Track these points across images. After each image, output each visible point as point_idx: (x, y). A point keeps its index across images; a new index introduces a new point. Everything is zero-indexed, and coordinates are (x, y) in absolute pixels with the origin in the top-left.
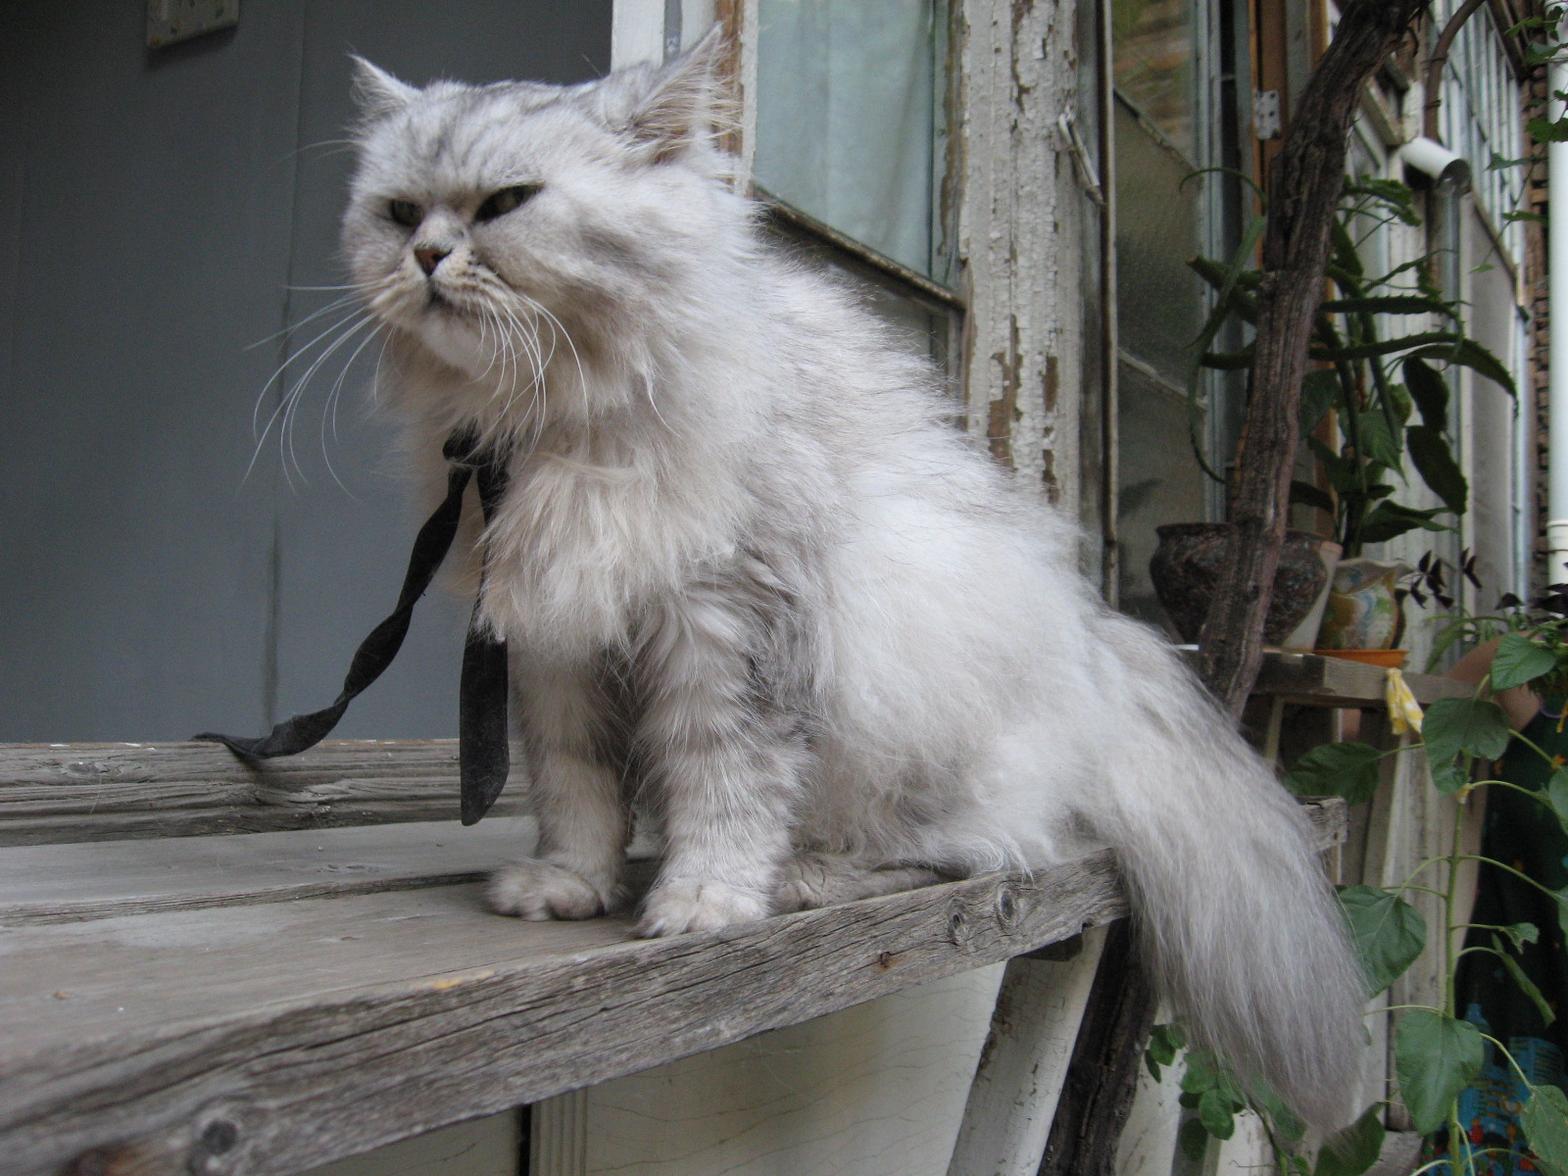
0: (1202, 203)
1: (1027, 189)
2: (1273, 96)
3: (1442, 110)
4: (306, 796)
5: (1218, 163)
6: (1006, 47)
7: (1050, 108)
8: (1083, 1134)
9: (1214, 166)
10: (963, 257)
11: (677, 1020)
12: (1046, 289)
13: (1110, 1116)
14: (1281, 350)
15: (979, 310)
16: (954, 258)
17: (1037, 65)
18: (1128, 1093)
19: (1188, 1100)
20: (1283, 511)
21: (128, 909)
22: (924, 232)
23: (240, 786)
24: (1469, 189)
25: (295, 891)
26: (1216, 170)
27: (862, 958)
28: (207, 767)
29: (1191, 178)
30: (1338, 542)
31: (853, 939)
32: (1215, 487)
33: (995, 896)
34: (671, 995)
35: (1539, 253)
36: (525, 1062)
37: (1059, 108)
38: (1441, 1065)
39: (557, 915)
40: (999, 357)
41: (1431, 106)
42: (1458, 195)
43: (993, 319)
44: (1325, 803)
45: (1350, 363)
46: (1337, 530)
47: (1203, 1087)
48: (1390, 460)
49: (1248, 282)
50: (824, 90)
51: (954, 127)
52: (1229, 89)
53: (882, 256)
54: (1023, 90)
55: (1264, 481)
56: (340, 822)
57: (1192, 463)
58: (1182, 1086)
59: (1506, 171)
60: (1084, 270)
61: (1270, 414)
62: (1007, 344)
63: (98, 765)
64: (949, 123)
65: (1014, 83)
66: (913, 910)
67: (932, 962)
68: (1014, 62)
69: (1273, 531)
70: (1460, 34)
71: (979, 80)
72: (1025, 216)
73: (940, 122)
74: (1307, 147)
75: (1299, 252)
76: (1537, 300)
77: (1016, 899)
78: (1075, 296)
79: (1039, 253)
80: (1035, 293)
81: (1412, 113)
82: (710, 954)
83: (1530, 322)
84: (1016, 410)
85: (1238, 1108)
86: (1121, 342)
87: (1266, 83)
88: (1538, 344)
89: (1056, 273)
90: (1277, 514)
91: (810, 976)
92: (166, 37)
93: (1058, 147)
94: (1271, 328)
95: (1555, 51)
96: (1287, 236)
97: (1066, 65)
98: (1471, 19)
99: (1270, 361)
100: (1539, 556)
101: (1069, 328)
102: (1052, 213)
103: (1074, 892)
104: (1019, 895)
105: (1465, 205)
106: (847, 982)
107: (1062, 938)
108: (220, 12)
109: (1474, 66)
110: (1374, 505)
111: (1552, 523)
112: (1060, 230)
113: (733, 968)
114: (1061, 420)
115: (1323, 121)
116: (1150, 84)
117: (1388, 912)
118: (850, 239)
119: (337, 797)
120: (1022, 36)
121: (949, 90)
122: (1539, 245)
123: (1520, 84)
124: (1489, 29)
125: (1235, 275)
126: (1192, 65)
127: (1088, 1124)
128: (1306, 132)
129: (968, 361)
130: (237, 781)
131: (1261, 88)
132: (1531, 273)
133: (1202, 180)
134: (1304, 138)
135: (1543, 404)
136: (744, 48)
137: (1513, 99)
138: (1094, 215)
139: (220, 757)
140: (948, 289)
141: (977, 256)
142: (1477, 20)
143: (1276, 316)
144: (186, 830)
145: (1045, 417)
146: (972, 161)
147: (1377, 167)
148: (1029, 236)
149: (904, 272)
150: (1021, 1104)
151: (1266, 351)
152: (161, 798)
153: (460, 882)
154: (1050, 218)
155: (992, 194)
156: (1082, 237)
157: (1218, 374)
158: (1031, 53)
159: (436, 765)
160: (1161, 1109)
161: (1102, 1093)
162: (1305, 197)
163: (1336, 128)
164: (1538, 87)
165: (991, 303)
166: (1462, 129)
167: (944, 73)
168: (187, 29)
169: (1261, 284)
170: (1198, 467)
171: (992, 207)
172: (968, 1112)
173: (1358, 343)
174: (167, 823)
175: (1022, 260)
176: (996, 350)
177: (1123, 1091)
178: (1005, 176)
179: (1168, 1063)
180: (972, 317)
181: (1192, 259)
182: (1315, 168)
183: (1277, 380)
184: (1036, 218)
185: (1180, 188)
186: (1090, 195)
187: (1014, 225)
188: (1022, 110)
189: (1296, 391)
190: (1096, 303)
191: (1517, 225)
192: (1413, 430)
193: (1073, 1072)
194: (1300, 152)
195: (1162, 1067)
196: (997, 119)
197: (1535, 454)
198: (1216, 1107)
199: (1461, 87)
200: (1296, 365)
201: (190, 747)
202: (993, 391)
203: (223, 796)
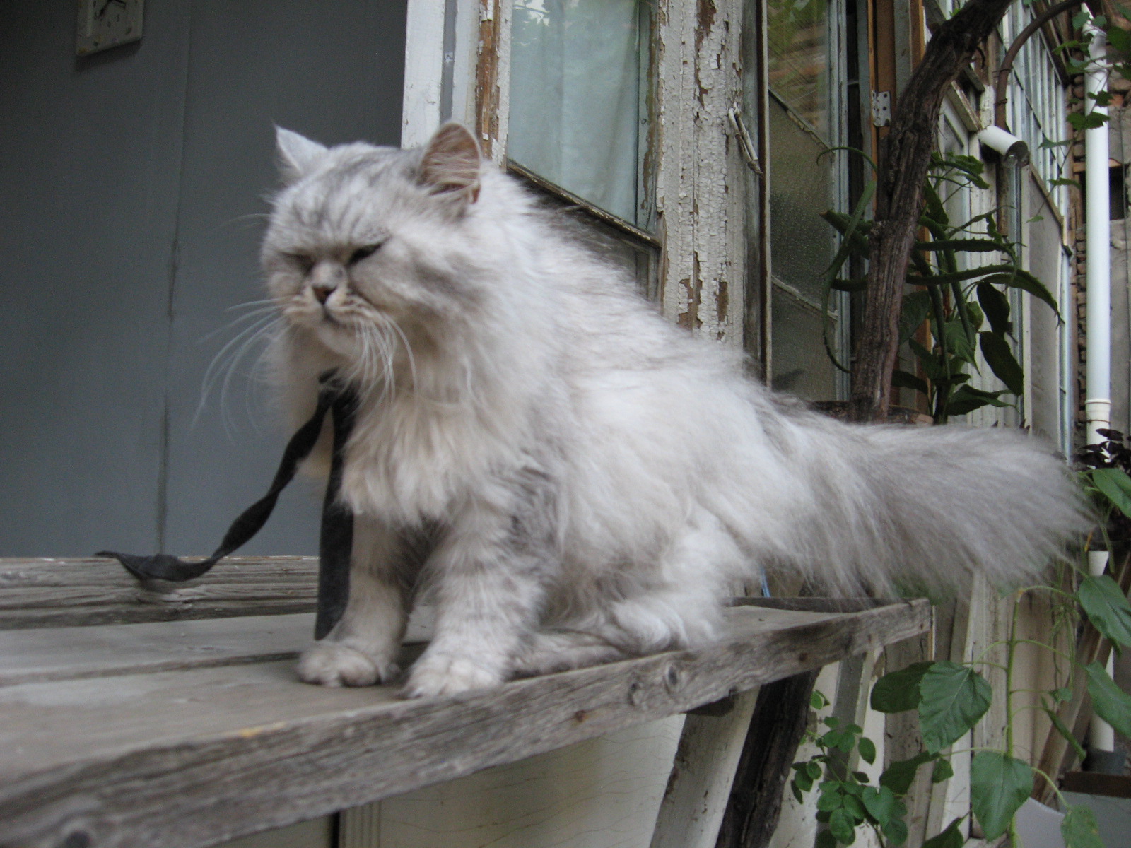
0: (834, 172)
1: (706, 161)
2: (885, 96)
3: (1008, 106)
4: (174, 597)
5: (845, 144)
6: (691, 60)
7: (723, 104)
8: (742, 841)
9: (842, 145)
10: (659, 210)
11: (422, 759)
12: (719, 233)
13: (762, 828)
14: (886, 276)
15: (671, 248)
16: (653, 211)
17: (713, 73)
18: (775, 812)
19: (822, 817)
20: (887, 393)
21: (35, 678)
22: (632, 193)
23: (125, 589)
24: (1028, 162)
25: (159, 666)
26: (844, 148)
27: (563, 714)
28: (102, 576)
29: (826, 153)
30: (931, 415)
31: (556, 701)
32: (843, 375)
33: (664, 669)
34: (418, 741)
35: (1079, 208)
36: (307, 789)
37: (729, 104)
38: (1003, 790)
39: (347, 683)
40: (685, 282)
41: (1000, 103)
42: (1019, 167)
43: (681, 255)
44: (914, 603)
45: (938, 287)
46: (931, 406)
47: (833, 807)
48: (968, 357)
49: (864, 229)
50: (559, 91)
51: (653, 117)
52: (853, 91)
53: (599, 209)
54: (703, 91)
55: (873, 371)
56: (199, 616)
57: (826, 358)
58: (818, 807)
59: (1055, 150)
60: (747, 219)
61: (878, 323)
62: (691, 273)
63: (22, 574)
64: (650, 115)
65: (697, 86)
66: (601, 679)
67: (616, 717)
68: (697, 71)
69: (880, 406)
70: (1021, 51)
71: (672, 84)
72: (704, 181)
73: (644, 113)
74: (905, 132)
75: (899, 207)
76: (1077, 241)
77: (680, 672)
78: (740, 238)
79: (715, 207)
80: (711, 236)
81: (986, 108)
82: (448, 712)
83: (1072, 257)
84: (698, 319)
85: (858, 822)
86: (773, 271)
87: (881, 87)
88: (1078, 273)
89: (726, 222)
90: (882, 395)
91: (523, 728)
92: (90, 49)
93: (728, 132)
94: (879, 262)
95: (1087, 65)
96: (890, 196)
97: (734, 73)
98: (1029, 40)
99: (878, 285)
100: (1080, 424)
101: (735, 261)
102: (724, 179)
103: (723, 667)
104: (682, 669)
105: (1025, 174)
106: (552, 732)
107: (714, 700)
108: (129, 31)
109: (1031, 75)
110: (956, 388)
111: (1088, 401)
112: (729, 191)
113: (464, 721)
114: (730, 327)
115: (916, 114)
116: (801, 86)
117: (965, 680)
118: (576, 197)
119: (197, 597)
120: (703, 53)
121: (650, 91)
122: (1079, 202)
123: (1065, 87)
124: (1042, 48)
125: (856, 223)
126: (827, 74)
127: (746, 834)
128: (904, 123)
129: (663, 285)
130: (123, 586)
131: (877, 91)
132: (1073, 222)
133: (834, 155)
134: (903, 126)
135: (1082, 315)
136: (500, 61)
137: (1060, 98)
138: (755, 181)
139: (115, 568)
140: (649, 233)
141: (670, 209)
142: (1033, 41)
143: (882, 253)
144: (86, 621)
145: (718, 325)
146: (666, 141)
147: (962, 146)
148: (707, 196)
149: (616, 221)
150: (696, 820)
151: (875, 279)
152: (68, 598)
153: (280, 659)
154: (723, 183)
155: (681, 165)
156: (746, 196)
157: (845, 294)
158: (709, 65)
159: (270, 575)
160: (803, 823)
161: (756, 812)
162: (903, 169)
163: (926, 119)
164: (1078, 90)
165: (680, 243)
166: (1023, 119)
167: (646, 78)
168: (105, 42)
169: (872, 230)
170: (830, 362)
171: (680, 174)
172: (658, 826)
173: (945, 272)
174: (72, 616)
175: (701, 212)
176: (683, 277)
177: (771, 810)
178: (690, 152)
179: (808, 790)
180: (666, 252)
181: (824, 212)
182: (910, 147)
183: (883, 299)
184: (712, 183)
185: (817, 162)
186: (751, 166)
187: (696, 188)
188: (702, 105)
189: (897, 307)
190: (756, 244)
191: (1063, 188)
192: (984, 335)
193: (734, 797)
194: (899, 137)
195: (804, 793)
196: (685, 111)
197: (1077, 353)
198: (842, 822)
199: (1022, 89)
200: (896, 288)
201: (91, 561)
202: (681, 306)
203: (113, 597)
